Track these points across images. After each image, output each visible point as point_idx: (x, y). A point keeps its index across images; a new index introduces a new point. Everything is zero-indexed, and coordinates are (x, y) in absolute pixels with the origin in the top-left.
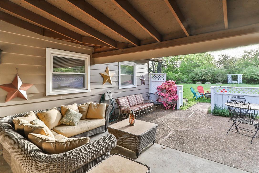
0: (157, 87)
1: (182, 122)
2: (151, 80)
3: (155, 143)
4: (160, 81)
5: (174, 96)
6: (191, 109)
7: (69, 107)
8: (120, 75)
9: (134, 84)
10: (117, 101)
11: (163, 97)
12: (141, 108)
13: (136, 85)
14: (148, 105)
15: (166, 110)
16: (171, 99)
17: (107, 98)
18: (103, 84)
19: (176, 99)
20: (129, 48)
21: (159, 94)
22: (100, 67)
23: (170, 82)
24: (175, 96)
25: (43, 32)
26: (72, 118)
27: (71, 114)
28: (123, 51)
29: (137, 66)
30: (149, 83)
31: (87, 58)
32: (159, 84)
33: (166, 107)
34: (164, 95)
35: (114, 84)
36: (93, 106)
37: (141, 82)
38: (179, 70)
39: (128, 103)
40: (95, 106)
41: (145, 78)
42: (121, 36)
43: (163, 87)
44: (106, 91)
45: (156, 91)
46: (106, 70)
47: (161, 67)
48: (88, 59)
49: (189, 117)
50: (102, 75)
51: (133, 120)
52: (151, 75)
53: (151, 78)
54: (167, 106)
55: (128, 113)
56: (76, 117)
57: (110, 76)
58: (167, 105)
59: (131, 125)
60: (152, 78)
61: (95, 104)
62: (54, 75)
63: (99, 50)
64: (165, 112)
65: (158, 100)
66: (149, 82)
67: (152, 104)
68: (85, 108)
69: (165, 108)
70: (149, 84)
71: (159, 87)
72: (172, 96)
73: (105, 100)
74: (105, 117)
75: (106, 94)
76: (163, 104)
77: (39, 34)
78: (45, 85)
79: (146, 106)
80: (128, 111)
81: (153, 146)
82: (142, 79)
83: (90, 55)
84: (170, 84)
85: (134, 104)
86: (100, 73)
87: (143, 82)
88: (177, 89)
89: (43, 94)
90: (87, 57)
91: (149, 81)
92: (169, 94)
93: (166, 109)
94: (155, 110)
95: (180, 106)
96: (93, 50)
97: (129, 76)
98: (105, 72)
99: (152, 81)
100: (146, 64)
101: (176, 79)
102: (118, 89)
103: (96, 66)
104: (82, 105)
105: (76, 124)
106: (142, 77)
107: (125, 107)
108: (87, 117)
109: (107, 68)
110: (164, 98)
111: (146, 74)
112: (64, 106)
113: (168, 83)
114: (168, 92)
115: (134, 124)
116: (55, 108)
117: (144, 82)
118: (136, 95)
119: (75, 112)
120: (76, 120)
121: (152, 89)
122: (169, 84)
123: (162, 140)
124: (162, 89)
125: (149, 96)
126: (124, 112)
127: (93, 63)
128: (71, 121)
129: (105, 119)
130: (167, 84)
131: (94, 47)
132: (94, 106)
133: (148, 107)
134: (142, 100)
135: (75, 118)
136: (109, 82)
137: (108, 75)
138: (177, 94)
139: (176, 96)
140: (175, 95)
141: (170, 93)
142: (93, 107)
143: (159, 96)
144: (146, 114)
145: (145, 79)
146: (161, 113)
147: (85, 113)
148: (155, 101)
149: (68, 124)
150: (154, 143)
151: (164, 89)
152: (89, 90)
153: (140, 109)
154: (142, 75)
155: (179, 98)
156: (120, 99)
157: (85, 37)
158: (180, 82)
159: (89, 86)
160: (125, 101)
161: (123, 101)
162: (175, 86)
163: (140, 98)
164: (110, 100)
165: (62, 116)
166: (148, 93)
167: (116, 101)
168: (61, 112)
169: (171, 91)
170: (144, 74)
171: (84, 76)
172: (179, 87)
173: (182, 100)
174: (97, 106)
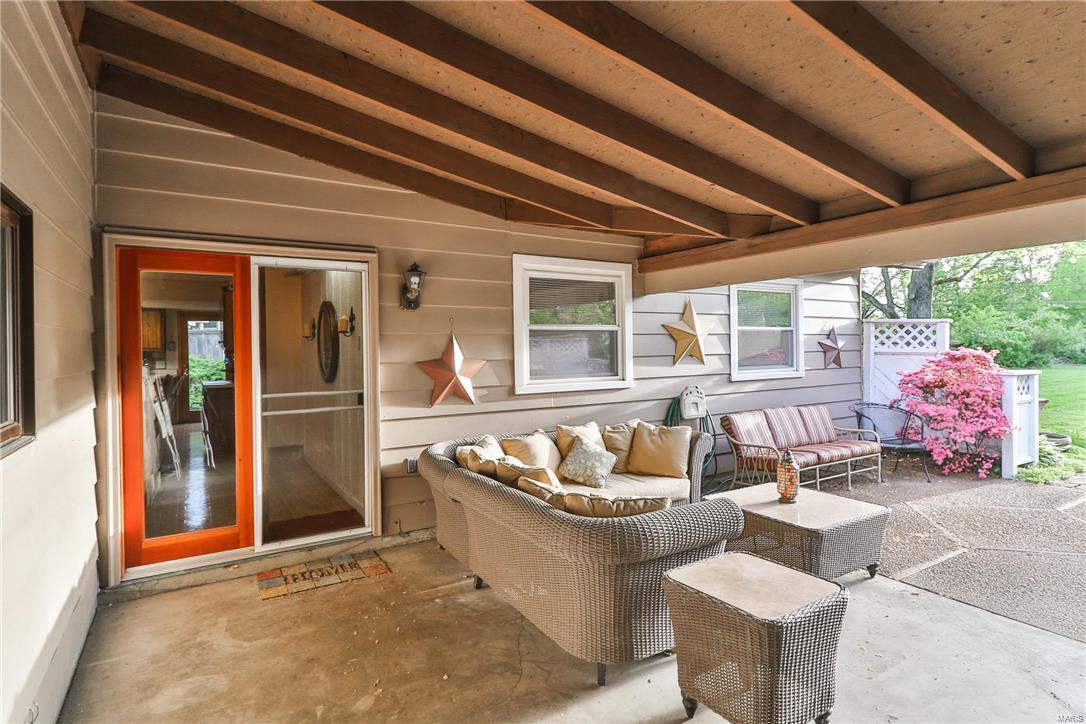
0: (902, 377)
1: (1016, 526)
2: (873, 350)
3: (876, 576)
4: (915, 350)
5: (984, 418)
6: (1079, 483)
7: (578, 430)
8: (735, 328)
9: (792, 366)
10: (727, 424)
11: (929, 419)
12: (825, 455)
13: (802, 367)
14: (857, 449)
15: (944, 475)
16: (969, 429)
17: (689, 412)
18: (674, 364)
19: (994, 430)
20: (773, 232)
21: (908, 406)
22: (665, 304)
23: (964, 358)
24: (992, 417)
25: (507, 210)
26: (589, 464)
27: (585, 451)
28: (751, 246)
29: (808, 289)
30: (861, 360)
31: (620, 275)
32: (912, 366)
33: (944, 464)
34: (932, 414)
35: (713, 364)
36: (646, 433)
37: (823, 354)
38: (1045, 295)
39: (769, 434)
40: (654, 435)
41: (843, 340)
42: (748, 200)
43: (929, 377)
44: (687, 388)
45: (894, 393)
46: (685, 314)
47: (930, 288)
48: (624, 277)
49: (1060, 509)
50: (671, 333)
51: (792, 484)
52: (873, 328)
53: (873, 339)
54: (947, 460)
55: (770, 470)
56: (601, 462)
57: (698, 334)
58: (951, 455)
59: (786, 500)
60: (877, 337)
61: (652, 427)
62: (533, 333)
63: (661, 244)
64: (940, 484)
65: (903, 434)
66: (861, 355)
67: (877, 446)
68: (622, 441)
69: (941, 467)
70: (862, 364)
71: (910, 378)
72: (978, 417)
73: (682, 419)
74: (689, 473)
75: (685, 397)
76: (931, 451)
77: (495, 216)
78: (512, 363)
79: (846, 452)
80: (770, 460)
81: (869, 581)
82: (828, 342)
83: (630, 266)
84: (964, 364)
85: (794, 439)
86: (663, 326)
87: (832, 355)
88: (1005, 388)
89: (506, 389)
90: (623, 273)
91: (864, 352)
92: (960, 409)
93: (947, 471)
94: (890, 472)
95: (1019, 466)
96: (642, 247)
97: (773, 332)
98: (681, 319)
99: (876, 353)
100: (849, 280)
101: (1020, 343)
102: (731, 382)
103: (649, 301)
104: (614, 428)
105: (602, 482)
106: (831, 335)
107: (760, 447)
108: (630, 468)
109: (687, 306)
110: (932, 426)
111: (848, 321)
112: (564, 427)
113: (953, 359)
114: (956, 401)
115: (796, 499)
116: (541, 430)
117: (838, 354)
118: (802, 409)
119: (596, 446)
120: (603, 470)
121: (875, 387)
122: (958, 363)
123: (910, 572)
124: (927, 389)
125: (860, 416)
126: (755, 465)
127: (639, 290)
128: (589, 472)
129: (690, 478)
130: (950, 363)
131: (642, 236)
132: (650, 433)
133: (854, 456)
134: (826, 428)
135: (598, 464)
136: (696, 355)
137: (691, 332)
138: (1005, 411)
139: (996, 418)
140: (990, 412)
141: (964, 403)
142: (647, 439)
143: (909, 414)
144: (848, 485)
145: (840, 344)
146: (918, 484)
147: (624, 455)
148: (892, 435)
149: (581, 480)
150: (872, 570)
151: (935, 387)
152: (630, 382)
153: (820, 460)
154: (827, 329)
155: (1013, 427)
156: (736, 419)
157: (622, 212)
158: (1047, 356)
159: (630, 368)
160: (758, 426)
161: (748, 426)
162: (994, 372)
163: (820, 419)
164: (698, 420)
165: (563, 459)
166: (858, 402)
167: (723, 426)
168: (556, 443)
169: (972, 394)
170: (837, 324)
171: (613, 335)
172: (1015, 379)
173: (1030, 439)
174: (659, 435)
